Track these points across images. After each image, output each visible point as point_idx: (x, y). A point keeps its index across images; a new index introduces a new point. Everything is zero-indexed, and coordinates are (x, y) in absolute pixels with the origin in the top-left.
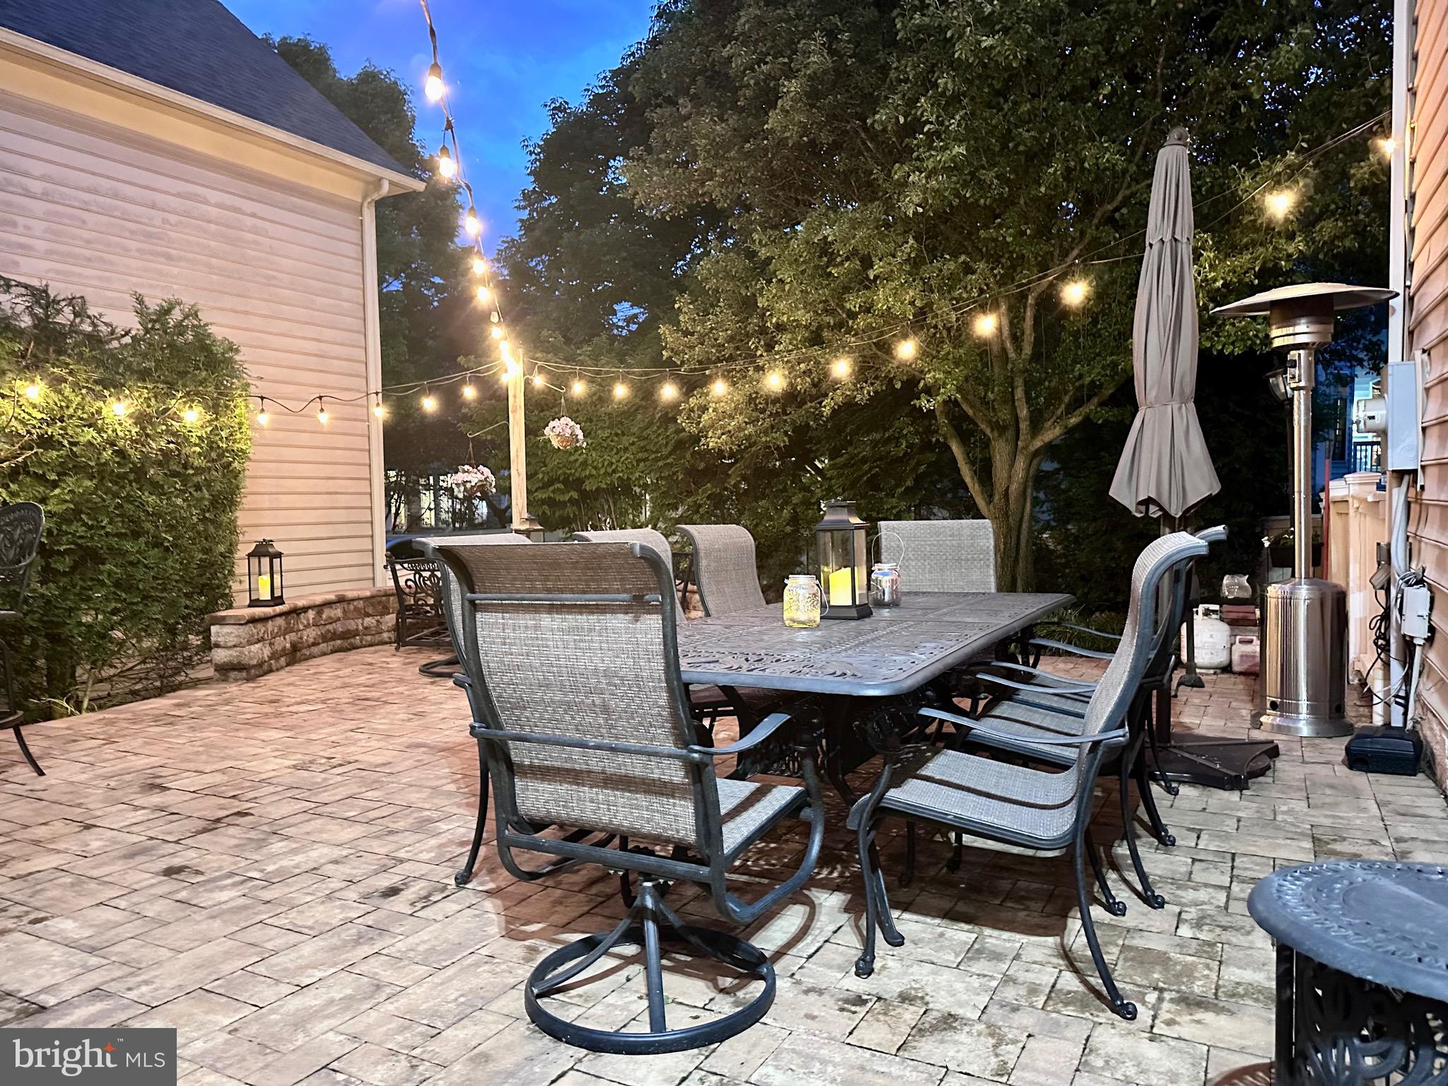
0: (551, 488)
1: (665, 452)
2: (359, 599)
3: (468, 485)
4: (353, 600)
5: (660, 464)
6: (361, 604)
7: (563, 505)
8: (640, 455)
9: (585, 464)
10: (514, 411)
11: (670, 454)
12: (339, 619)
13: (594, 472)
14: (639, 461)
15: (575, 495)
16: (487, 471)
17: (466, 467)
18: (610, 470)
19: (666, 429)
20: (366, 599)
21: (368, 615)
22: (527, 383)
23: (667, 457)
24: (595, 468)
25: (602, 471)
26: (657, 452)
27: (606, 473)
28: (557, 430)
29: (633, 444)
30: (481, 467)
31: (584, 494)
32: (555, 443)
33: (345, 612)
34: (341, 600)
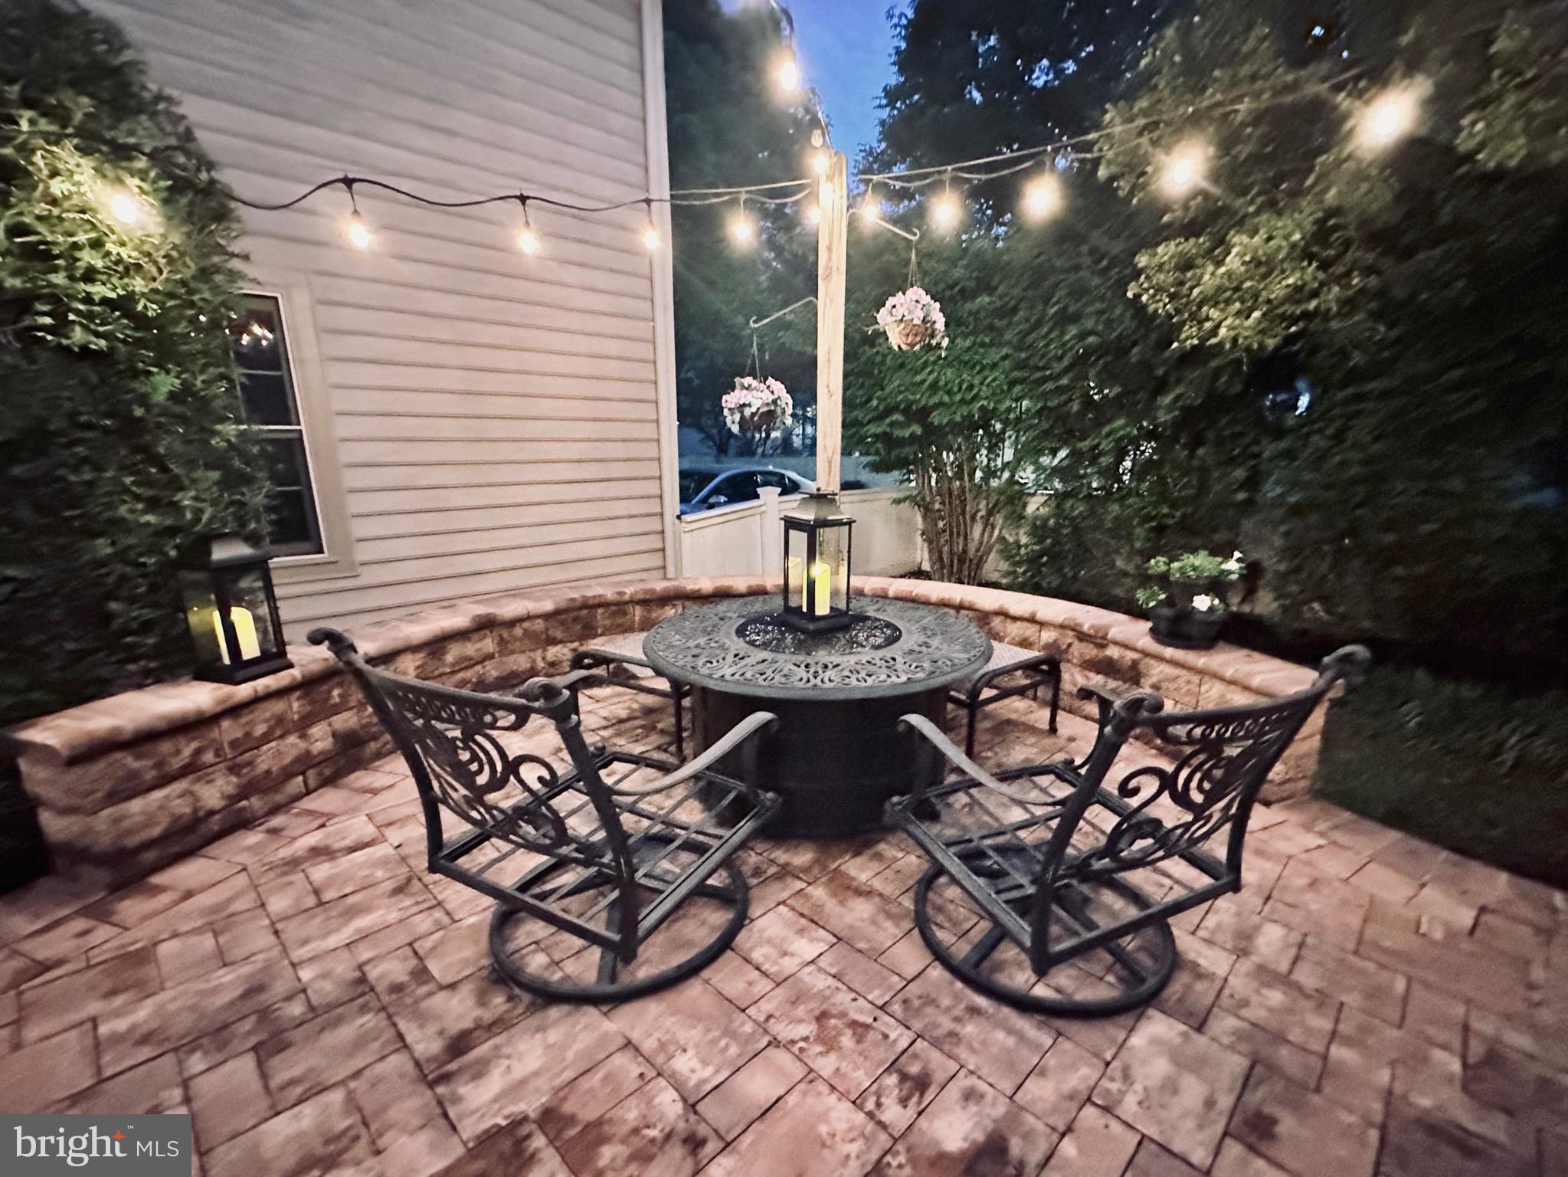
0: (888, 420)
1: (1058, 367)
2: (529, 617)
3: (747, 412)
4: (520, 620)
5: (1049, 386)
6: (539, 625)
7: (902, 442)
8: (1016, 374)
9: (934, 387)
10: (827, 277)
11: (1066, 371)
12: (491, 657)
13: (946, 399)
14: (1012, 384)
15: (917, 429)
16: (778, 387)
17: (748, 380)
18: (969, 397)
19: (1062, 334)
20: (546, 616)
21: (553, 641)
22: (852, 225)
23: (1059, 376)
24: (949, 393)
25: (958, 398)
26: (1045, 368)
27: (963, 401)
28: (899, 312)
29: (1005, 357)
30: (771, 380)
31: (930, 430)
32: (896, 339)
33: (502, 641)
34: (485, 625)
